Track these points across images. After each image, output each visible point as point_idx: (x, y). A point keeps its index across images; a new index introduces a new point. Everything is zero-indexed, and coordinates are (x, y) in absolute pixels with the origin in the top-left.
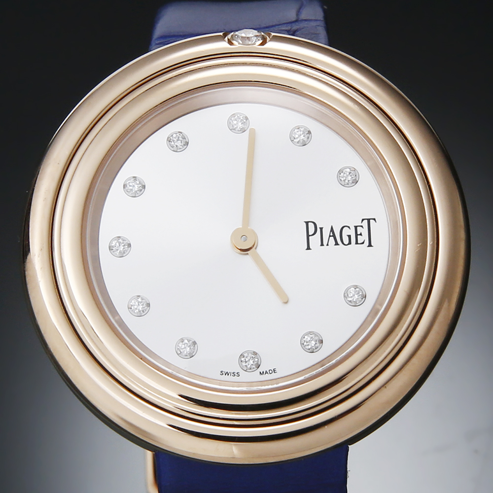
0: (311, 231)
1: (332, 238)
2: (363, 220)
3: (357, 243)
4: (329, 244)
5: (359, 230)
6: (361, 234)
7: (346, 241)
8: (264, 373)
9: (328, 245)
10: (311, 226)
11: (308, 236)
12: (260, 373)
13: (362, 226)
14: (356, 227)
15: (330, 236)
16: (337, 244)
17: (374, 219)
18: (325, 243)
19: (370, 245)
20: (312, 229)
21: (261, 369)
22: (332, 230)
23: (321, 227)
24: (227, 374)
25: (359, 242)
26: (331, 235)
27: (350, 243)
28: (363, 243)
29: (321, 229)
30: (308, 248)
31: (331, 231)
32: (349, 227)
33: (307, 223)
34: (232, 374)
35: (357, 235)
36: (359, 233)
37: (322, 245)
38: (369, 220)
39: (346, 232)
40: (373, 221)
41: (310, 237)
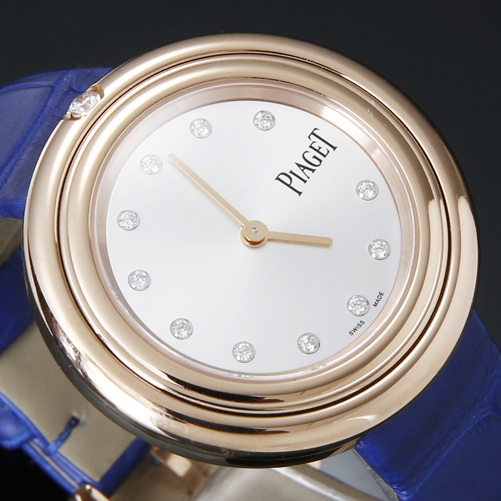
0: (288, 181)
1: (305, 170)
2: (309, 137)
3: (325, 156)
4: (309, 176)
5: (315, 146)
6: (320, 148)
7: (316, 162)
8: (376, 302)
9: (309, 178)
10: (282, 177)
11: (289, 186)
12: (374, 305)
13: (314, 142)
14: (311, 147)
15: (303, 170)
16: (313, 171)
17: (315, 129)
18: (306, 178)
19: (334, 148)
20: (285, 179)
21: (372, 302)
22: (299, 165)
23: (290, 171)
24: (355, 330)
25: (325, 154)
26: (302, 168)
27: (321, 161)
28: (328, 152)
29: (291, 172)
30: (300, 193)
31: (299, 167)
32: (307, 152)
33: (278, 179)
34: (358, 327)
35: (318, 151)
36: (317, 148)
37: (305, 182)
38: (313, 133)
39: (309, 157)
40: (316, 131)
41: (291, 185)
